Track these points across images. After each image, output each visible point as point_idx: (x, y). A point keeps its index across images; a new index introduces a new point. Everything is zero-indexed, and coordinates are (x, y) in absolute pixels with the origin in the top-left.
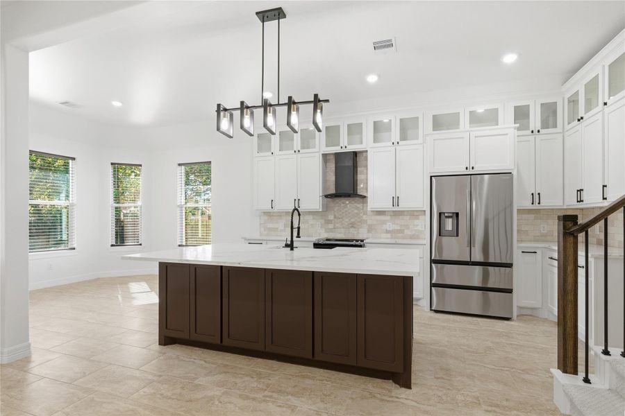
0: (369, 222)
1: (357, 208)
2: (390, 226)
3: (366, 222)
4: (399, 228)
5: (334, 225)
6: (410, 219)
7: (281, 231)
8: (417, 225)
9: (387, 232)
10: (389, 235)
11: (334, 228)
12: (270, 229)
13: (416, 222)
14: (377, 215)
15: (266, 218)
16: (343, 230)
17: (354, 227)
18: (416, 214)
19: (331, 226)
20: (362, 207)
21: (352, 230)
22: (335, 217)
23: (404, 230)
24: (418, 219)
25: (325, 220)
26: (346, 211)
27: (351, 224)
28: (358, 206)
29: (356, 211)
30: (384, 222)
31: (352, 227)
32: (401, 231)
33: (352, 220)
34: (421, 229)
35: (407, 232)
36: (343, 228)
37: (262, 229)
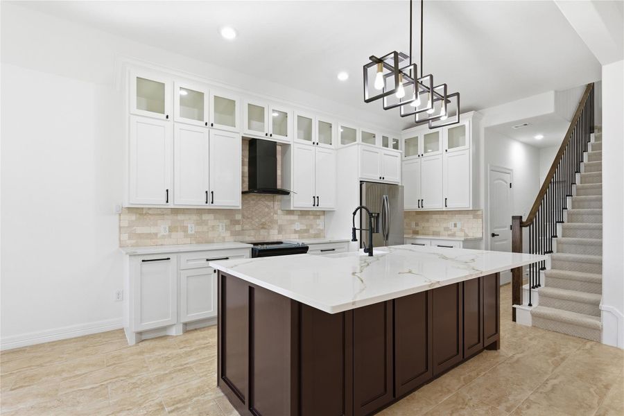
0: (280, 222)
1: (268, 206)
2: (298, 226)
3: (276, 222)
4: (305, 228)
5: (243, 227)
6: (314, 219)
7: (164, 237)
8: (319, 225)
9: (296, 232)
10: (297, 236)
11: (243, 230)
12: (140, 236)
13: (318, 222)
14: (287, 214)
15: (133, 217)
16: (253, 233)
17: (265, 228)
18: (318, 214)
19: (238, 228)
20: (272, 206)
21: (263, 232)
22: (243, 216)
23: (309, 230)
24: (319, 218)
25: (231, 221)
26: (256, 210)
27: (261, 224)
28: (269, 204)
29: (267, 210)
30: (292, 222)
31: (262, 228)
32: (307, 231)
33: (263, 220)
34: (321, 228)
35: (312, 232)
36: (253, 229)
37: (125, 237)
